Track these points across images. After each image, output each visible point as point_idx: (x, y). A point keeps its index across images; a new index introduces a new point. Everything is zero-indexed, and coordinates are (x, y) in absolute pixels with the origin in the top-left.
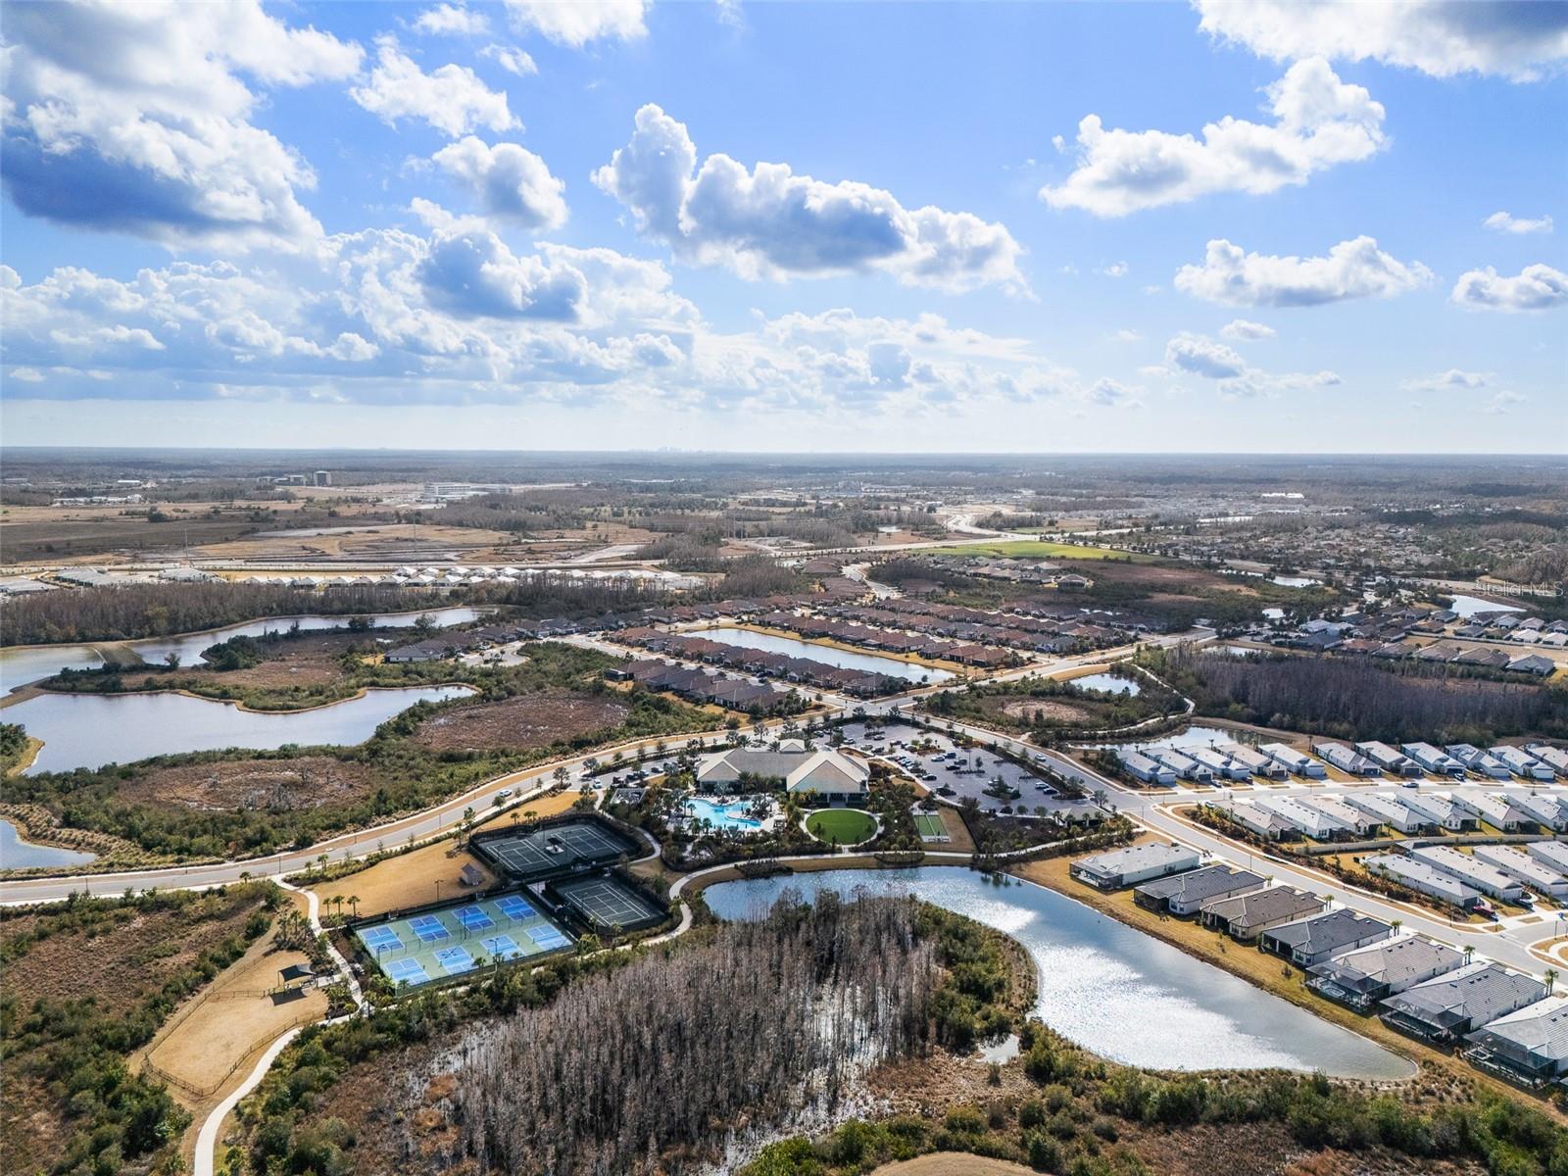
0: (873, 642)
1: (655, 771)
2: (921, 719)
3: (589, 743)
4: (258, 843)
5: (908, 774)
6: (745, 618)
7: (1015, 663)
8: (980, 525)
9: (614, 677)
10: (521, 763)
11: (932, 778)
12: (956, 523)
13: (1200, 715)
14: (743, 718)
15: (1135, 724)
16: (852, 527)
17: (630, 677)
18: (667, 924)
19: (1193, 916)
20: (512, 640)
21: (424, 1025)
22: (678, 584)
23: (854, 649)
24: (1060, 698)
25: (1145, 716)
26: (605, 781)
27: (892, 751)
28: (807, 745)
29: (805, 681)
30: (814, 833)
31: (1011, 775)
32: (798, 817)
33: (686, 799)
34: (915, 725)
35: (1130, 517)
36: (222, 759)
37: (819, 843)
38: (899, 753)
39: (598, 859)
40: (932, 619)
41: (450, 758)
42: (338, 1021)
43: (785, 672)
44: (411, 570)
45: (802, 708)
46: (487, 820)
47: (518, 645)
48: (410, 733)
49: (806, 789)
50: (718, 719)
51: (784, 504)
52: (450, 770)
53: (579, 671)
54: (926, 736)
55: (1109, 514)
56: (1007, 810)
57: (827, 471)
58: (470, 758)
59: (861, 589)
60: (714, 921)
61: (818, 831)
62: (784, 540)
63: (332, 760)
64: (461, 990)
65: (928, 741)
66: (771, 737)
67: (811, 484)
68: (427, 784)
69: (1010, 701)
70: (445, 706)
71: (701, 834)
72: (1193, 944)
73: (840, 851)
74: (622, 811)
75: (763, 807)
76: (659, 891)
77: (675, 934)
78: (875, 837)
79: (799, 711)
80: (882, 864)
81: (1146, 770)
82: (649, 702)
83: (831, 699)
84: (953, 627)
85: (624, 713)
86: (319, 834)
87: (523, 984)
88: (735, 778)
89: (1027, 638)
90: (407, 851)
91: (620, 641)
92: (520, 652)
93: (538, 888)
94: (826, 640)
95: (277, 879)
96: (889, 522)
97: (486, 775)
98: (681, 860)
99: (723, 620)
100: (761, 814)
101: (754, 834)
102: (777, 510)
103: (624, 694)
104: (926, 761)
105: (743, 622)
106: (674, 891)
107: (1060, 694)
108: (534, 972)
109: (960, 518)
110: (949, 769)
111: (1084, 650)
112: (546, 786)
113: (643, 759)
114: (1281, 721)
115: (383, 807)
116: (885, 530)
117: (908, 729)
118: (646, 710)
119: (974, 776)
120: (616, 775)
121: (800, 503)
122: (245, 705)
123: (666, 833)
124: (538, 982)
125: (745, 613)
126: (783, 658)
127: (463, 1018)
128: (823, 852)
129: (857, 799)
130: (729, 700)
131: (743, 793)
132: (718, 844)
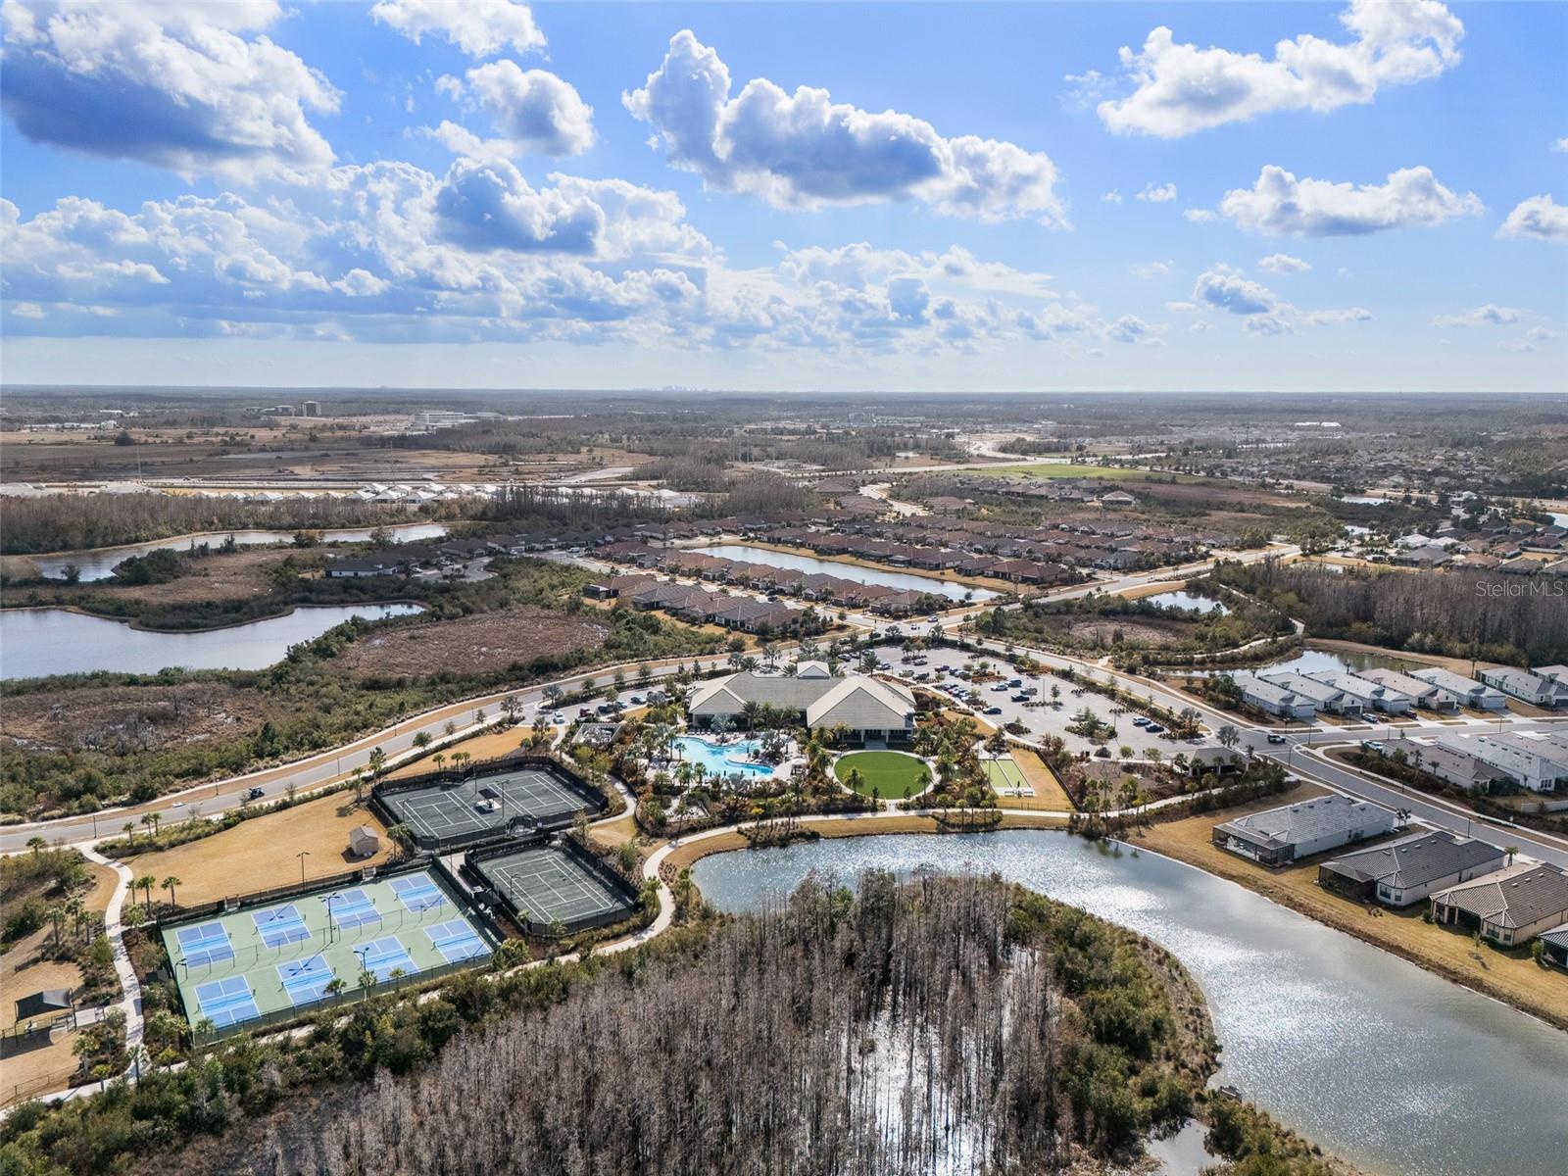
0: (901, 558)
1: (636, 701)
2: (971, 640)
3: (555, 668)
4: (78, 795)
5: (963, 706)
6: (752, 535)
7: (1073, 580)
8: (1003, 450)
9: (594, 594)
10: (463, 692)
11: (996, 712)
12: (978, 449)
13: (1313, 636)
14: (750, 640)
15: (1237, 646)
16: (867, 452)
17: (615, 594)
18: (635, 920)
19: (1418, 908)
20: (481, 555)
21: (220, 1105)
22: (675, 502)
23: (879, 566)
24: (1136, 618)
25: (1248, 638)
26: (570, 714)
27: (940, 678)
28: (832, 670)
29: (824, 598)
30: (848, 784)
31: (1100, 707)
32: (824, 761)
33: (672, 737)
34: (965, 647)
35: (1162, 443)
36: (83, 685)
37: (854, 798)
38: (949, 681)
39: (545, 820)
40: (968, 535)
41: (374, 685)
42: (86, 1091)
43: (800, 588)
44: (380, 487)
45: (823, 628)
46: (404, 764)
47: (487, 560)
48: (333, 655)
49: (832, 724)
50: (719, 640)
51: (793, 432)
52: (371, 698)
53: (553, 587)
54: (982, 660)
55: (1140, 439)
56: (1103, 753)
57: (837, 405)
58: (400, 684)
59: (881, 507)
60: (706, 915)
61: (854, 782)
62: (793, 463)
63: (225, 687)
64: (300, 1034)
65: (984, 666)
66: (784, 661)
67: (820, 416)
68: (338, 717)
69: (1077, 621)
70: (384, 625)
71: (693, 784)
72: (1435, 956)
73: (884, 808)
74: (585, 752)
75: (777, 747)
76: (629, 867)
77: (647, 936)
78: (930, 788)
79: (818, 632)
80: (944, 827)
81: (1275, 701)
82: (634, 621)
83: (855, 618)
84: (993, 543)
85: (603, 633)
86: (169, 783)
87: (397, 1026)
88: (738, 710)
89: (1082, 554)
90: (283, 806)
91: (607, 558)
92: (488, 568)
93: (454, 863)
94: (846, 557)
95: (86, 848)
96: (906, 448)
97: (416, 706)
98: (662, 822)
99: (726, 538)
100: (774, 757)
101: (766, 784)
102: (785, 438)
103: (605, 612)
104: (985, 691)
105: (749, 539)
106: (650, 869)
107: (1134, 613)
108: (423, 1000)
109: (984, 445)
110: (1015, 700)
111: (1151, 567)
112: (491, 720)
113: (621, 687)
114: (1421, 642)
115: (267, 747)
116: (902, 455)
117: (955, 652)
118: (630, 629)
119: (1049, 709)
120: (585, 707)
121: (810, 431)
122: (141, 623)
123: (644, 782)
124: (425, 1020)
125: (751, 530)
126: (796, 574)
127: (294, 1085)
128: (861, 810)
129: (901, 738)
130: (732, 618)
131: (749, 729)
132: (715, 797)
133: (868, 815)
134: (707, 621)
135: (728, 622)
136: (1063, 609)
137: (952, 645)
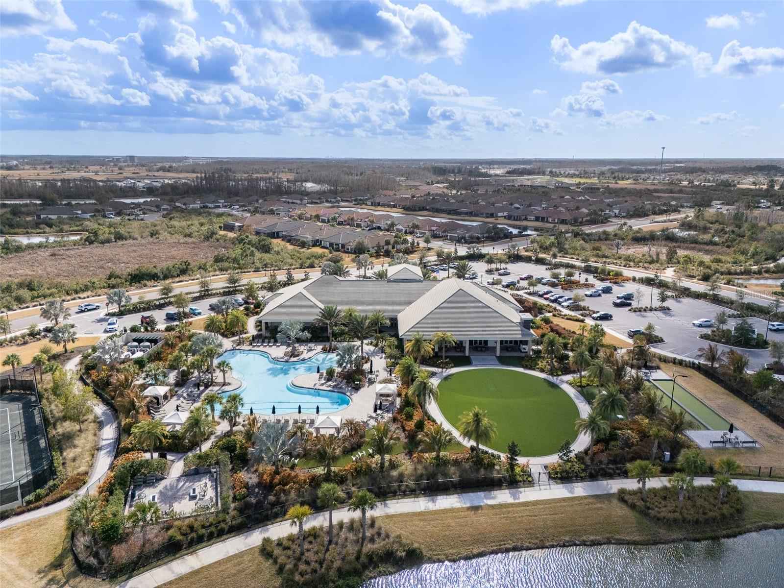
5: (567, 312)
6: (361, 202)
7: (596, 221)
9: (231, 228)
14: (348, 258)
29: (411, 231)
34: (540, 261)
38: (540, 288)
43: (392, 225)
45: (412, 249)
50: (319, 258)
75: (358, 365)
79: (408, 252)
99: (343, 204)
100: (353, 379)
110: (618, 306)
113: (207, 294)
126: (389, 216)
128: (490, 485)
129: (513, 349)
130: (334, 241)
131: (327, 339)
132: (241, 460)
133: (503, 496)
134: (314, 246)
135: (331, 245)
136: (603, 237)
137: (528, 260)
